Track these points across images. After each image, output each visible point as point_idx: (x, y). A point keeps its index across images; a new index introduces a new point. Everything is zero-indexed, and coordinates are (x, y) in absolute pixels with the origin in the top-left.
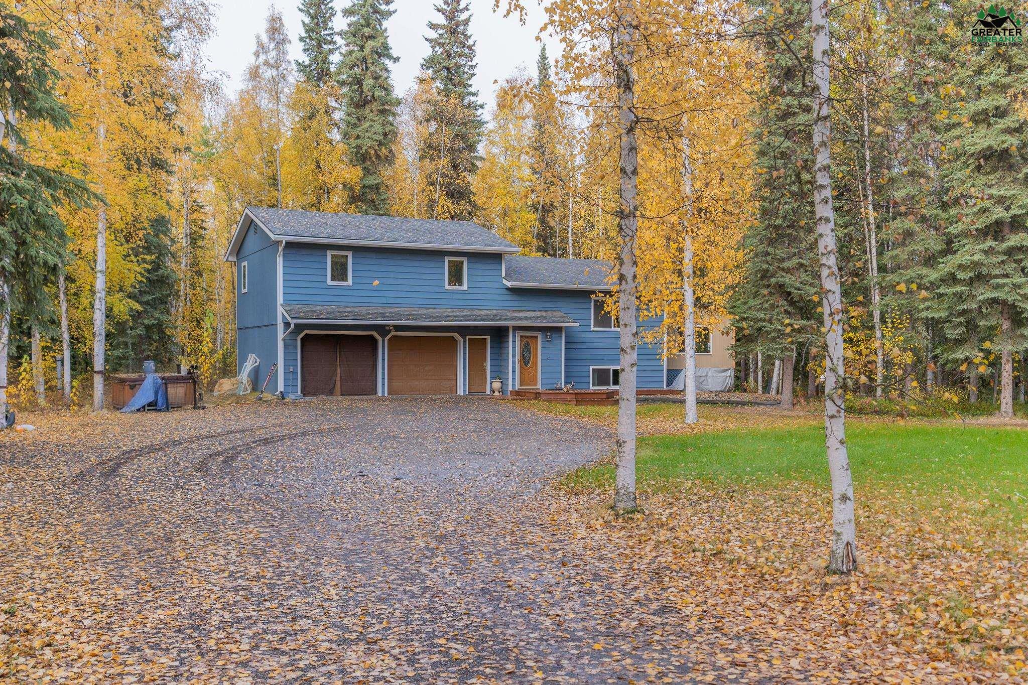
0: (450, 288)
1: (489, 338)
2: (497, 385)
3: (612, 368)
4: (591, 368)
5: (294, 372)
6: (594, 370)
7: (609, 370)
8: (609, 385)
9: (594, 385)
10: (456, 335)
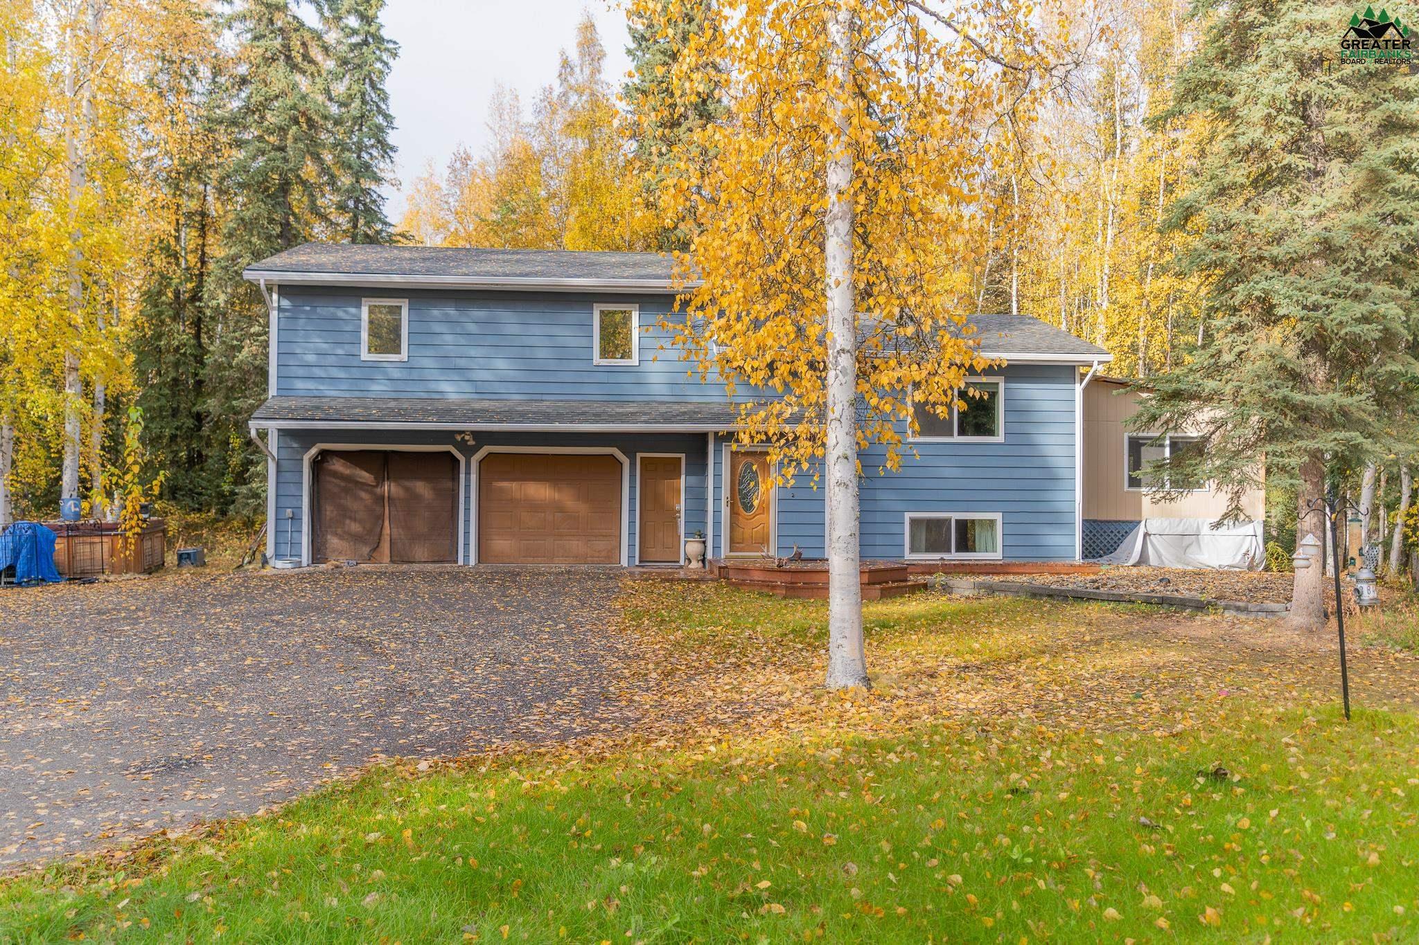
0: (605, 362)
1: (683, 456)
2: (693, 548)
3: (955, 516)
4: (908, 516)
5: (295, 518)
6: (914, 522)
7: (948, 521)
8: (949, 551)
9: (913, 550)
10: (614, 451)
